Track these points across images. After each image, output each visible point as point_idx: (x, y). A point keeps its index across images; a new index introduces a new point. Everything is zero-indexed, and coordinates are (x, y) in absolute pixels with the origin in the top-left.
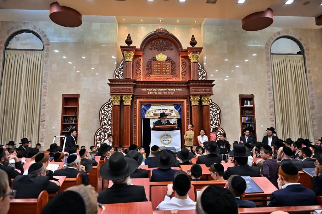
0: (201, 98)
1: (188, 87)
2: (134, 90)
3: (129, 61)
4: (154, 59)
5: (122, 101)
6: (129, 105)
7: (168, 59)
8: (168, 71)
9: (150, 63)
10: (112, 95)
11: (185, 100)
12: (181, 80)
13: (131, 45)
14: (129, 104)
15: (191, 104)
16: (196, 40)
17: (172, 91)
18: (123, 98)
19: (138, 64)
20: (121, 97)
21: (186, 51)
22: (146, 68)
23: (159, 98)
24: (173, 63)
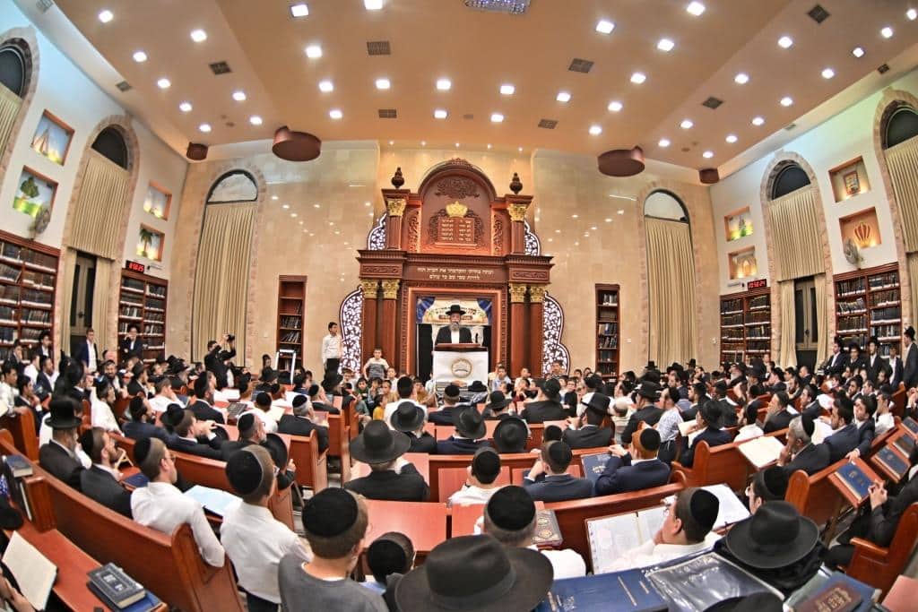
0: (528, 288)
1: (506, 268)
2: (403, 270)
3: (396, 216)
4: (444, 213)
5: (380, 291)
6: (393, 299)
7: (469, 214)
8: (469, 235)
9: (435, 219)
10: (362, 278)
11: (499, 292)
12: (493, 253)
13: (401, 188)
14: (395, 297)
15: (509, 299)
16: (521, 182)
17: (476, 274)
18: (383, 285)
19: (413, 221)
20: (380, 284)
21: (503, 200)
22: (428, 228)
23: (451, 287)
24: (477, 220)
